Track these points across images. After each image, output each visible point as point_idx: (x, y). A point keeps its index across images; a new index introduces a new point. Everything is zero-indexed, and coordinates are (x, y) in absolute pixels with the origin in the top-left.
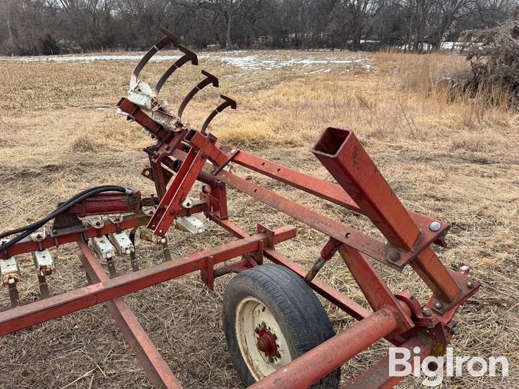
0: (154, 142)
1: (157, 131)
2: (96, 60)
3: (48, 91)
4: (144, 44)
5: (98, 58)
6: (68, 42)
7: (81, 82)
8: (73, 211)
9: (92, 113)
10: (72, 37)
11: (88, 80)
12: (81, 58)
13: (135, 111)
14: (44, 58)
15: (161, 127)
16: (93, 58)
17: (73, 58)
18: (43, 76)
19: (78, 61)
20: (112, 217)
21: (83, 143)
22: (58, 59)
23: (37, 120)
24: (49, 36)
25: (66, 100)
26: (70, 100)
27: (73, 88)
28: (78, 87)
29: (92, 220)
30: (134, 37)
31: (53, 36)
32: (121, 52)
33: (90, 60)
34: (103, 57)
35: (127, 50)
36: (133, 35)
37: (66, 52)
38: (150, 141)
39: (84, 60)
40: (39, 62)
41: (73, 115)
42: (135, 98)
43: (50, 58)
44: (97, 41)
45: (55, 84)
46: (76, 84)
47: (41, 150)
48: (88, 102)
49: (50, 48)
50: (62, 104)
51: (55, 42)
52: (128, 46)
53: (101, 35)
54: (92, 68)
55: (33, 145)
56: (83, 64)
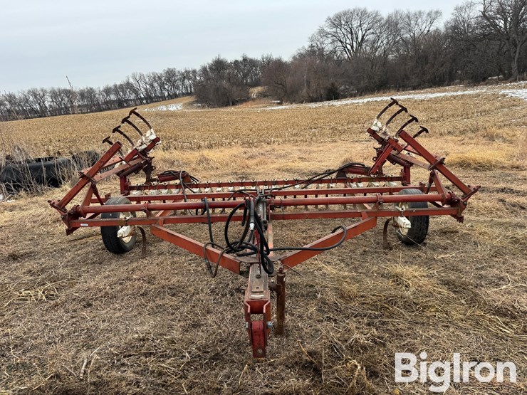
0: (380, 146)
1: (381, 141)
2: (368, 101)
3: (327, 131)
4: (415, 84)
5: (370, 100)
6: (347, 87)
7: (353, 122)
8: (344, 170)
9: (357, 144)
10: (351, 84)
11: (359, 120)
12: (356, 101)
13: (373, 133)
14: (326, 104)
15: (383, 139)
16: (366, 100)
17: (349, 101)
18: (324, 118)
19: (352, 104)
20: (358, 176)
21: (348, 160)
22: (336, 103)
23: (321, 148)
24: (333, 84)
25: (340, 136)
26: (342, 136)
27: (346, 127)
28: (350, 126)
29: (350, 175)
30: (407, 77)
31: (336, 84)
32: (392, 92)
33: (363, 102)
34: (375, 99)
35: (398, 91)
36: (406, 75)
37: (345, 97)
38: (378, 146)
39: (358, 103)
40: (323, 107)
41: (344, 145)
42: (374, 128)
43: (332, 103)
44: (372, 85)
45: (333, 125)
46: (348, 124)
47: (323, 164)
48: (355, 138)
49: (333, 94)
50: (336, 138)
51: (337, 89)
52: (400, 87)
53: (376, 79)
54: (363, 109)
55: (319, 161)
56: (357, 106)
